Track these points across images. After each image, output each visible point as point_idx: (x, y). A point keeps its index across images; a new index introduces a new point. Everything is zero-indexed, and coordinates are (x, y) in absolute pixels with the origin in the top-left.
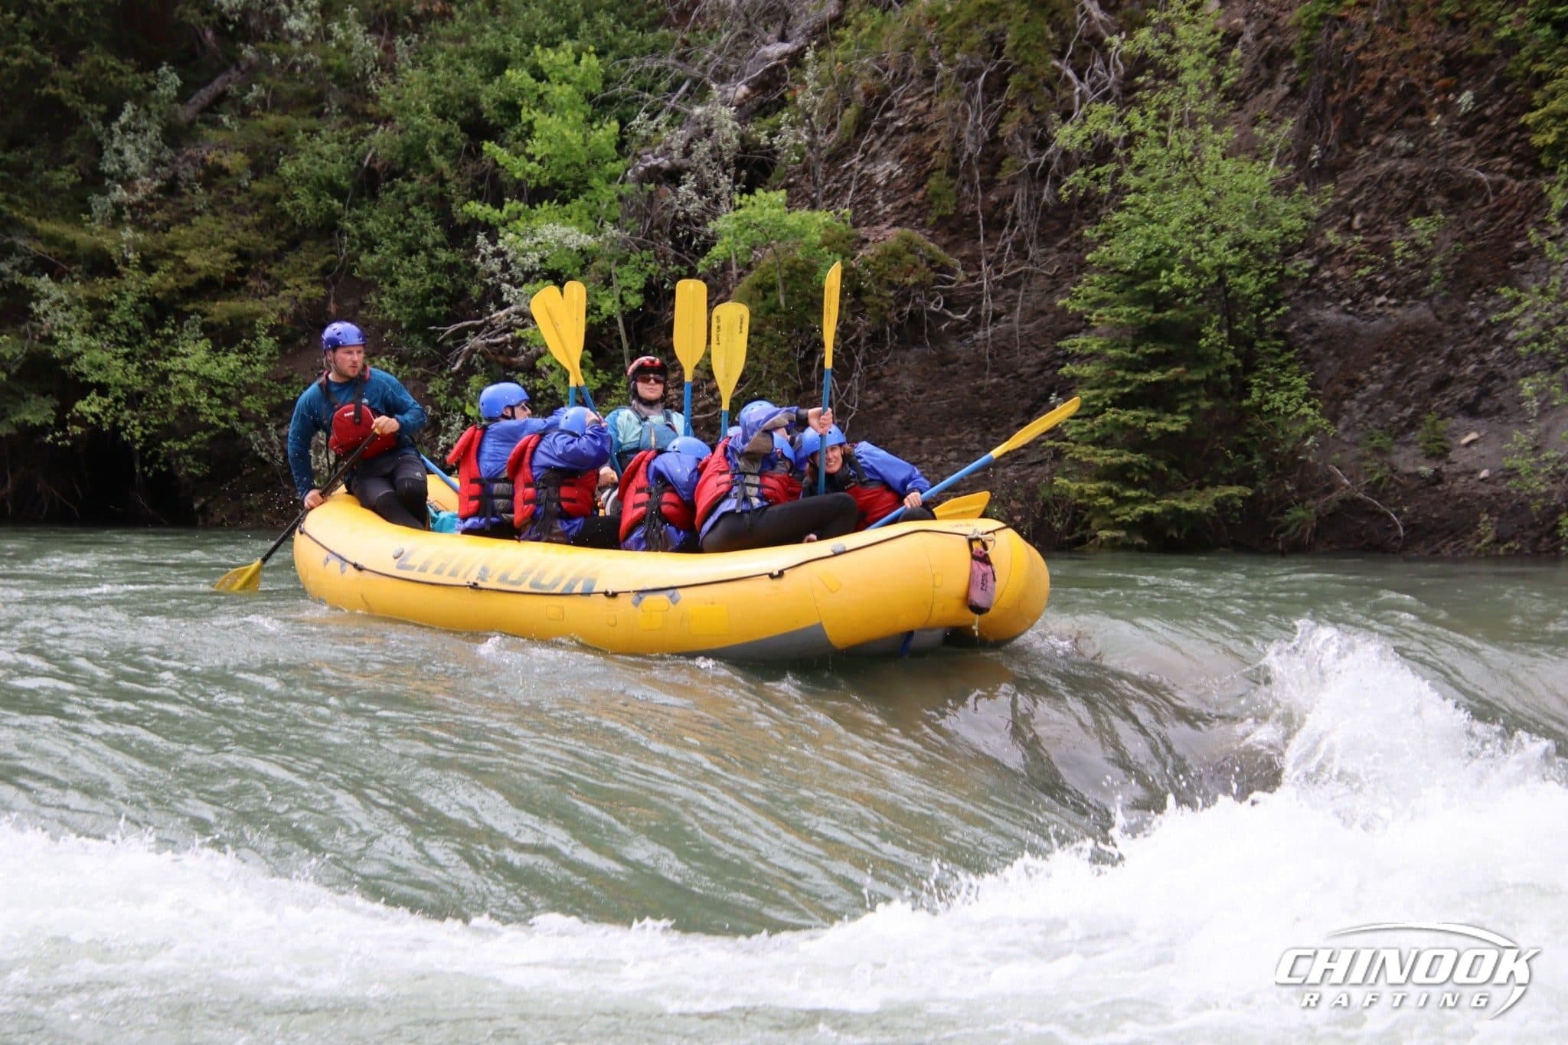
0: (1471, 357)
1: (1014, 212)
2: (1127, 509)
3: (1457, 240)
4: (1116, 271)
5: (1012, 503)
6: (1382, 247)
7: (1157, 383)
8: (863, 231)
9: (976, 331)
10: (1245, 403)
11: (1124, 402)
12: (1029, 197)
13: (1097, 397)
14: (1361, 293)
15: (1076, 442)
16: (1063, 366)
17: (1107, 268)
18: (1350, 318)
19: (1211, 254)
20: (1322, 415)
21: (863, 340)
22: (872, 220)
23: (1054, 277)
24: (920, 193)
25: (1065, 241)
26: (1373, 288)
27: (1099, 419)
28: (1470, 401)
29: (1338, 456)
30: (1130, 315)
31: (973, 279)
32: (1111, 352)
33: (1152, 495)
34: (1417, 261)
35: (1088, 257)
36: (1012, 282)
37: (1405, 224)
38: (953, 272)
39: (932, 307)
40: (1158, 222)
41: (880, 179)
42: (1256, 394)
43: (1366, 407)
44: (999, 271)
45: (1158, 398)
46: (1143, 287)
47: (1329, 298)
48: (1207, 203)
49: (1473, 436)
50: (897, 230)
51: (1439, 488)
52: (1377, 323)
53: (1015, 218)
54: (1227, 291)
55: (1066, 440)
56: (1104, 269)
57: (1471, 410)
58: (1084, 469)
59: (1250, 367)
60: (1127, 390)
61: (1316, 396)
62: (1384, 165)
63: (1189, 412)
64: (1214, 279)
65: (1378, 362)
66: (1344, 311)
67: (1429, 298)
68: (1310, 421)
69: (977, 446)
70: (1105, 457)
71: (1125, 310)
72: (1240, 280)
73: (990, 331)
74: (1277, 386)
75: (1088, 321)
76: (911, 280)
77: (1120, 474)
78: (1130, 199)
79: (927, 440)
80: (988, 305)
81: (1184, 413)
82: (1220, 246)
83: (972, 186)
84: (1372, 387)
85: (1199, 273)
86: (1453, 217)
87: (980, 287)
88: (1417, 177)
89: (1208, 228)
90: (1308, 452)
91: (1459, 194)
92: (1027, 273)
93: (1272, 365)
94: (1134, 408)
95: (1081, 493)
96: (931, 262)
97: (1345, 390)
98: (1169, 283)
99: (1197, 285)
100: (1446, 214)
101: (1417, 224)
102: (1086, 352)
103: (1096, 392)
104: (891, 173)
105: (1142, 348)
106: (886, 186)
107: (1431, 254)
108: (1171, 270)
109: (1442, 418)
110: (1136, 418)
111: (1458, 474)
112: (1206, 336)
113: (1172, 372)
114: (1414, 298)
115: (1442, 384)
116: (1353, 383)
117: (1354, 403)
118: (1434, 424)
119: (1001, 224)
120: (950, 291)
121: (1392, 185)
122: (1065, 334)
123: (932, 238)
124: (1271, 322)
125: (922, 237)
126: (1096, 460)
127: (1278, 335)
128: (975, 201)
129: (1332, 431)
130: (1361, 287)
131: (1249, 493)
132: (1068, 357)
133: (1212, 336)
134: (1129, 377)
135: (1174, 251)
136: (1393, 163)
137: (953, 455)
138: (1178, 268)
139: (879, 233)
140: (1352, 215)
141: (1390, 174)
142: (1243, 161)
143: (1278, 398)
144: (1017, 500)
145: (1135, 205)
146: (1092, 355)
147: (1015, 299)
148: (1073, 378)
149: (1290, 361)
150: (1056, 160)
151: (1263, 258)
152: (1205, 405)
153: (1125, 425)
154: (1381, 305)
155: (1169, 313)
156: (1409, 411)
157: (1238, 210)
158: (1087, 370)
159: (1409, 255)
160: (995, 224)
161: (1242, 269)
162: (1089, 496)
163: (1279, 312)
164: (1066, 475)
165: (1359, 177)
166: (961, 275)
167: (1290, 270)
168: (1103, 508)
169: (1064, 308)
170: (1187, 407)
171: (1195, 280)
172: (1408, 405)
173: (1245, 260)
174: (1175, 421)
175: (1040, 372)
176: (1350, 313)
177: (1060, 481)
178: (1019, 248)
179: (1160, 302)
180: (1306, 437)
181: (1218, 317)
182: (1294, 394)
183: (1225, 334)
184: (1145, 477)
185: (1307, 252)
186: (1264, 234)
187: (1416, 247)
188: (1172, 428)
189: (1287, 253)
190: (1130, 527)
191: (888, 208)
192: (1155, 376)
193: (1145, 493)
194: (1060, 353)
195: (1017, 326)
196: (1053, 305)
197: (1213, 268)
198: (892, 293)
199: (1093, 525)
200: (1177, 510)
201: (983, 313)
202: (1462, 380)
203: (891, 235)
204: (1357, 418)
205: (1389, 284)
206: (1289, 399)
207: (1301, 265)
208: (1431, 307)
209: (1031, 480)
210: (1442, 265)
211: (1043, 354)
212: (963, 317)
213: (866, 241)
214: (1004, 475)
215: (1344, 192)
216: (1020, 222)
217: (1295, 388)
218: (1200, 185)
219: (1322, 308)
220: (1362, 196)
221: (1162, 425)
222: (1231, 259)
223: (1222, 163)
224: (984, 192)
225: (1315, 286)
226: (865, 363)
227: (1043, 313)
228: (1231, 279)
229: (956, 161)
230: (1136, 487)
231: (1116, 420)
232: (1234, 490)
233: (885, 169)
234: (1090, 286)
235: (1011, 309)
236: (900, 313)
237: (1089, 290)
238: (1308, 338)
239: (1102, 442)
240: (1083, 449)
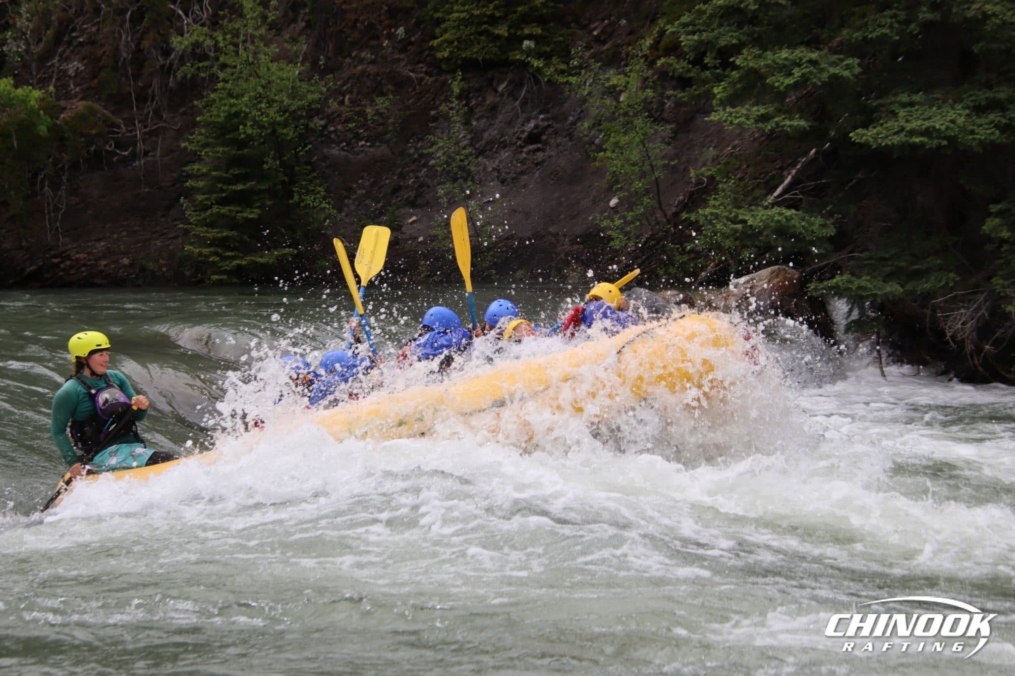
0: (411, 175)
1: (153, 92)
2: (227, 263)
3: (401, 110)
4: (215, 127)
5: (161, 261)
6: (362, 114)
7: (241, 191)
8: (62, 103)
9: (135, 161)
10: (291, 201)
11: (223, 202)
12: (161, 83)
13: (207, 199)
14: (351, 140)
15: (196, 225)
16: (187, 181)
17: (209, 125)
18: (346, 153)
19: (268, 116)
20: (334, 208)
21: (66, 167)
22: (68, 96)
23: (179, 130)
24: (96, 81)
25: (183, 109)
26: (358, 138)
27: (209, 212)
28: (412, 199)
29: (343, 231)
30: (224, 152)
31: (131, 131)
32: (214, 173)
33: (241, 255)
34: (381, 121)
35: (198, 119)
36: (155, 133)
37: (373, 101)
38: (119, 127)
39: (108, 148)
40: (237, 97)
41: (71, 72)
42: (296, 197)
43: (357, 203)
44: (146, 127)
45: (243, 199)
46: (230, 136)
47: (333, 142)
48: (263, 87)
49: (414, 218)
50: (84, 102)
51: (398, 247)
52: (361, 156)
53: (153, 96)
54: (278, 137)
55: (190, 224)
56: (207, 125)
57: (412, 204)
58: (201, 241)
59: (292, 182)
60: (224, 195)
61: (330, 197)
62: (359, 68)
63: (260, 207)
64: (269, 131)
65: (362, 178)
66: (343, 149)
67: (388, 142)
68: (327, 211)
69: (138, 228)
70: (213, 233)
71: (221, 149)
72: (285, 131)
73: (142, 161)
74: (308, 192)
75: (200, 155)
76: (94, 132)
77: (222, 243)
78: (220, 85)
79: (108, 225)
80: (140, 146)
81: (257, 208)
82: (272, 112)
83: (127, 77)
84: (359, 192)
85: (262, 127)
86: (398, 97)
87: (136, 136)
88: (378, 75)
89: (265, 101)
90: (326, 228)
91: (401, 84)
92: (162, 127)
93: (304, 180)
94: (228, 205)
95: (200, 254)
96: (105, 121)
97: (345, 193)
98: (245, 133)
99: (260, 134)
100: (394, 96)
101: (379, 100)
102: (199, 174)
103: (207, 196)
104: (78, 68)
105: (231, 171)
106: (75, 76)
107: (388, 118)
108: (245, 125)
109: (398, 208)
110: (230, 211)
111: (407, 240)
112: (267, 163)
113: (248, 185)
114: (380, 142)
115: (397, 189)
116: (350, 190)
117: (351, 201)
118: (393, 212)
119: (146, 100)
120: (118, 138)
121: (365, 79)
122: (187, 163)
123: (105, 107)
124: (302, 156)
125: (99, 107)
126: (208, 235)
127: (308, 163)
128: (130, 85)
129: (339, 217)
130: (351, 136)
131: (296, 252)
132: (189, 176)
133: (270, 163)
134: (224, 187)
135: (246, 114)
136: (364, 67)
137: (124, 233)
138: (249, 124)
139: (72, 104)
140: (344, 96)
141: (363, 72)
142: (283, 64)
143: (309, 199)
144: (163, 259)
145: (223, 89)
146: (204, 175)
147: (157, 142)
148: (193, 188)
149: (315, 178)
150: (176, 62)
151: (297, 119)
152: (269, 203)
153: (224, 215)
154: (362, 146)
155: (246, 150)
156: (380, 205)
157: (281, 91)
158: (201, 184)
159: (375, 118)
160: (142, 99)
161: (285, 125)
162: (205, 256)
163: (307, 149)
164: (191, 244)
165: (345, 75)
166: (124, 129)
167: (312, 125)
168: (213, 262)
169: (186, 148)
170: (258, 204)
171: (259, 131)
172: (379, 202)
173: (286, 120)
174: (252, 212)
175: (173, 185)
176: (346, 151)
177: (187, 248)
178: (157, 113)
179: (240, 144)
180: (325, 221)
181: (272, 153)
182: (318, 196)
183: (278, 162)
184: (237, 244)
185: (320, 116)
186: (296, 104)
187: (378, 113)
188: (251, 216)
189: (310, 117)
190: (229, 273)
191: (77, 89)
192: (240, 187)
193: (237, 253)
194: (184, 174)
195: (159, 159)
196: (179, 146)
197: (270, 124)
198: (82, 140)
199: (208, 272)
200: (255, 263)
201: (138, 151)
202: (407, 187)
203: (81, 106)
204: (353, 208)
205: (366, 134)
206: (315, 199)
207: (318, 123)
208: (388, 146)
209: (171, 247)
210: (394, 123)
211: (175, 175)
212: (126, 153)
213: (65, 109)
214: (155, 245)
215: (339, 83)
216: (157, 98)
217: (318, 192)
218: (259, 77)
219: (331, 148)
220: (349, 85)
221: (245, 215)
222: (278, 119)
223: (270, 65)
224: (134, 81)
225: (325, 136)
226: (68, 180)
227: (172, 151)
228: (280, 131)
229: (117, 62)
230: (232, 250)
231: (218, 212)
232: (287, 250)
233: (74, 66)
234: (199, 135)
235: (155, 149)
236: (88, 152)
237: (199, 137)
238: (324, 164)
239: (211, 225)
240: (200, 229)
